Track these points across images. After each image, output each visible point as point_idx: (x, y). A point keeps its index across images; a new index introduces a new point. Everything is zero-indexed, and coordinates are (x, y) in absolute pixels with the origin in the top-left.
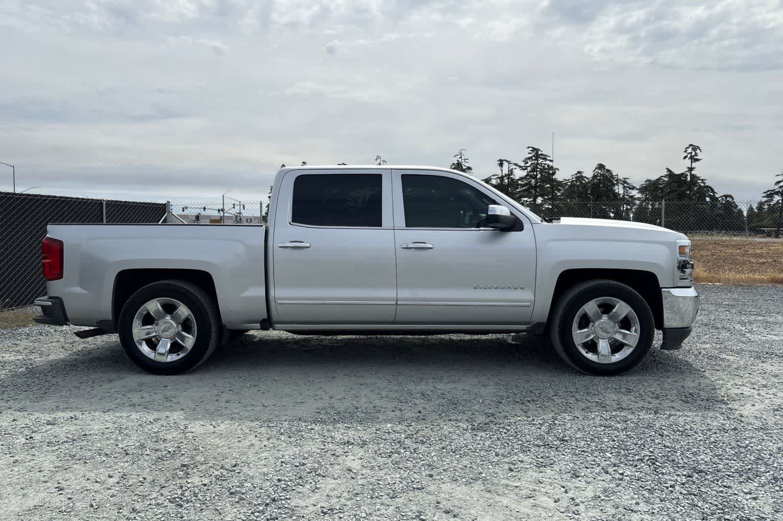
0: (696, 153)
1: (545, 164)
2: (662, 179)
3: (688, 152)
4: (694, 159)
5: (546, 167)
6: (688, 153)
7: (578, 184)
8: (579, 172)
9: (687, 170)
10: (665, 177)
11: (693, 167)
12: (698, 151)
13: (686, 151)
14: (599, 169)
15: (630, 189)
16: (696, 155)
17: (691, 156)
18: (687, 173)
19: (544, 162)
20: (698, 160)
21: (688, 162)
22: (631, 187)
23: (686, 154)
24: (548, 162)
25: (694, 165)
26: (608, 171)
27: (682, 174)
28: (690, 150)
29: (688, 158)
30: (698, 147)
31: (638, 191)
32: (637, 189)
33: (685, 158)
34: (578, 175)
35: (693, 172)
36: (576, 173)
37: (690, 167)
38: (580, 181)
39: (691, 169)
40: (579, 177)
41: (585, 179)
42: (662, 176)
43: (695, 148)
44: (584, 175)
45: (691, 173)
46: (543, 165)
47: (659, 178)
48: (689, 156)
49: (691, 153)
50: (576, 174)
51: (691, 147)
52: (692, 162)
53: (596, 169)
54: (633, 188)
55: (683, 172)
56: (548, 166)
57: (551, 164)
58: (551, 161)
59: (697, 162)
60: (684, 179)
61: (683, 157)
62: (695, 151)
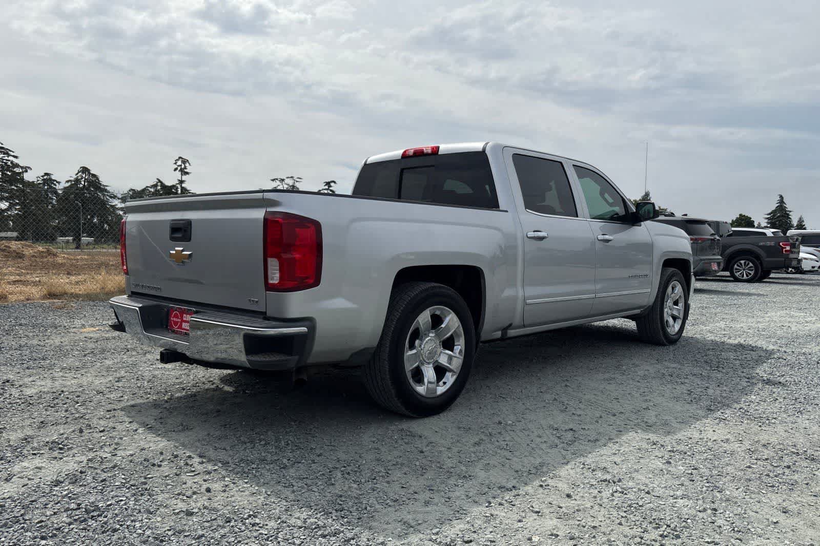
0: (185, 166)
1: (7, 160)
2: (148, 190)
3: (178, 164)
4: (184, 172)
5: (9, 163)
6: (178, 166)
7: (46, 187)
8: (46, 174)
9: (178, 182)
10: (151, 188)
11: (183, 179)
12: (187, 165)
13: (176, 163)
14: (83, 173)
15: (111, 197)
16: (185, 168)
17: (181, 169)
18: (178, 185)
19: (6, 158)
20: (187, 173)
21: (178, 175)
22: (112, 196)
23: (177, 167)
24: (11, 158)
25: (184, 178)
26: (94, 176)
27: (173, 186)
28: (179, 163)
29: (178, 171)
30: (187, 160)
31: (120, 201)
32: (119, 199)
33: (176, 169)
34: (45, 177)
35: (183, 185)
36: (43, 174)
37: (180, 179)
38: (48, 185)
39: (181, 182)
40: (48, 180)
41: (55, 182)
42: (147, 187)
43: (185, 161)
44: (53, 177)
45: (181, 186)
46: (4, 161)
47: (145, 188)
48: (179, 168)
49: (181, 165)
50: (43, 176)
51: (181, 160)
52: (182, 175)
53: (79, 172)
54: (115, 197)
55: (174, 184)
56: (12, 162)
57: (15, 160)
58: (16, 157)
59: (187, 175)
60: (175, 191)
61: (173, 169)
62: (184, 164)
